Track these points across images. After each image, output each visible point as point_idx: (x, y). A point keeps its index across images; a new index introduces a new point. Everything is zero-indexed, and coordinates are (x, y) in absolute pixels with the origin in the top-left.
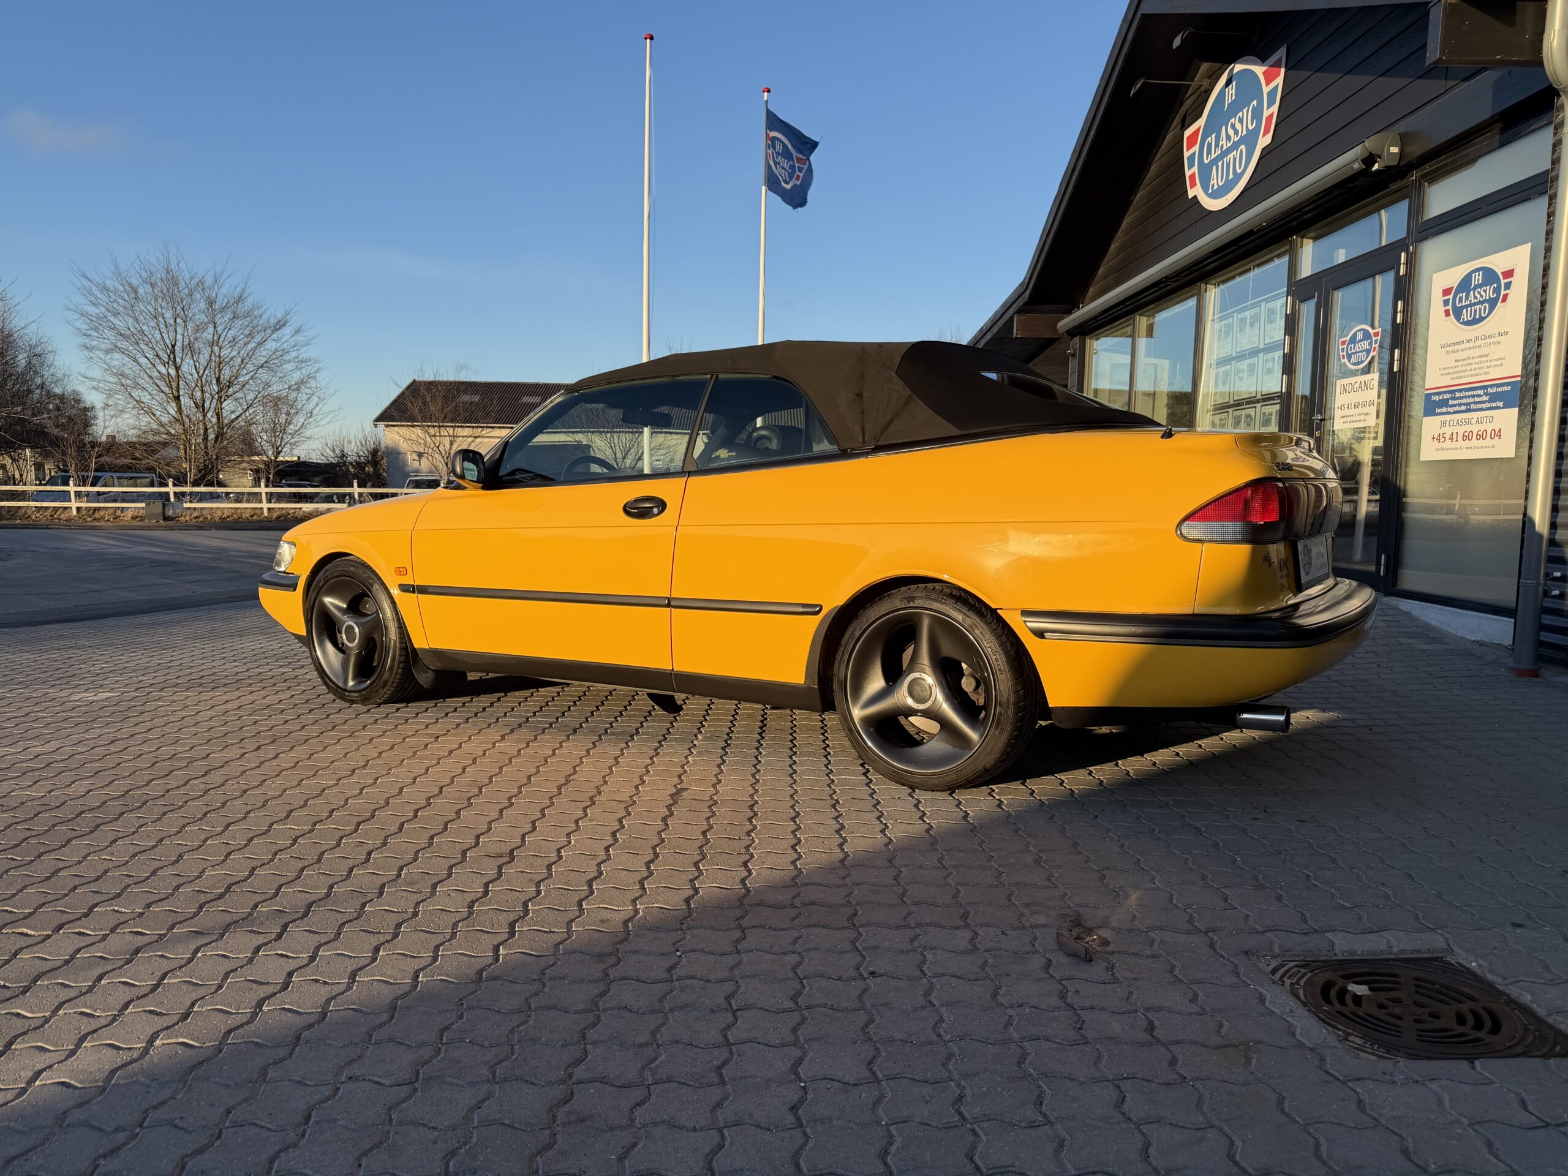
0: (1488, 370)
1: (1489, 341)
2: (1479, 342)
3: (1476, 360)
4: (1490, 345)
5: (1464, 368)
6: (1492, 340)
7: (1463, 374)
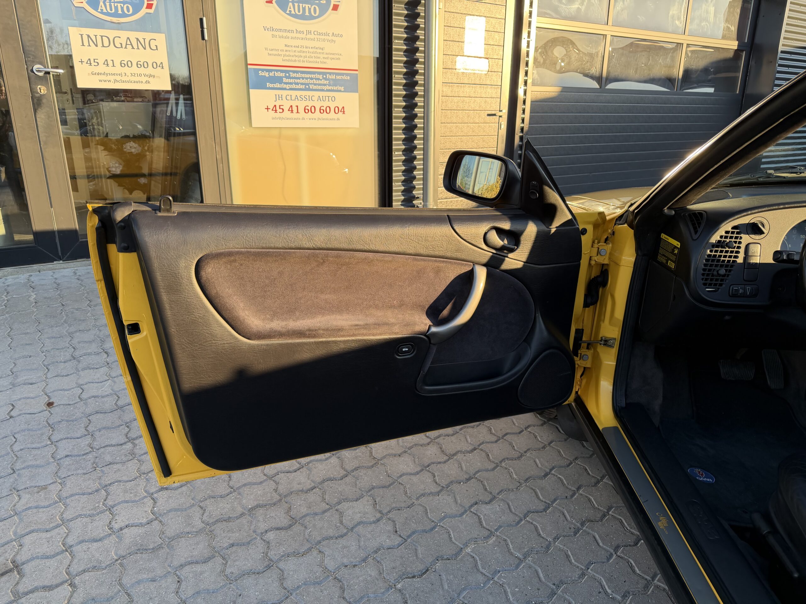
0: (325, 60)
1: (323, 37)
2: (312, 36)
3: (311, 50)
4: (324, 41)
5: (297, 54)
6: (326, 37)
7: (297, 59)
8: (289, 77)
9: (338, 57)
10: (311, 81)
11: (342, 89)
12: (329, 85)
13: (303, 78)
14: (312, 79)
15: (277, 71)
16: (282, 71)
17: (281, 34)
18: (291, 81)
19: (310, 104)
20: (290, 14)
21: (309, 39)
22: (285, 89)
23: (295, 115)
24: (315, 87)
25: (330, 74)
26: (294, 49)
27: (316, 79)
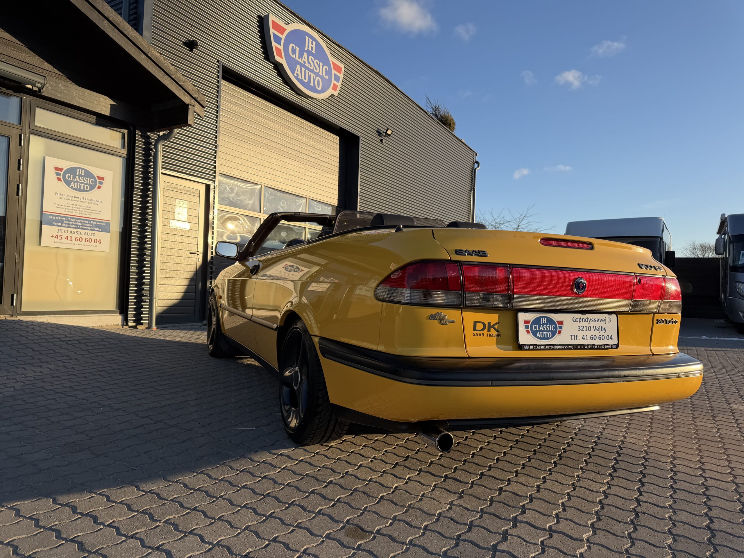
0: (90, 214)
1: (91, 201)
2: (84, 200)
3: (82, 207)
4: (91, 203)
5: (74, 209)
6: (92, 202)
7: (73, 211)
8: (68, 221)
9: (99, 212)
10: (81, 224)
11: (100, 230)
12: (92, 227)
13: (76, 222)
14: (82, 223)
15: (61, 216)
16: (63, 217)
17: (65, 197)
18: (69, 223)
19: (79, 236)
20: (72, 188)
21: (82, 202)
22: (65, 227)
23: (69, 241)
24: (83, 227)
25: (93, 221)
26: (72, 206)
27: (84, 223)
